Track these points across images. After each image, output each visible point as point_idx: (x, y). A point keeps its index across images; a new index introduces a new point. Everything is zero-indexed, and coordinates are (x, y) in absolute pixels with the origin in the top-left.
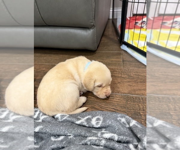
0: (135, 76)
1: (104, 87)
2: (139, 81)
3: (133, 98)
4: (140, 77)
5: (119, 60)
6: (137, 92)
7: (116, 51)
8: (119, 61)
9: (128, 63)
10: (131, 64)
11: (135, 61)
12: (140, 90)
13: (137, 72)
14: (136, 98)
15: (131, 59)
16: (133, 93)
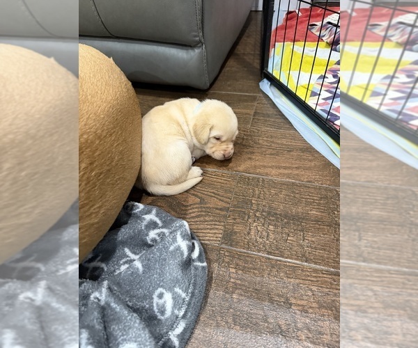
0: (265, 143)
1: (224, 142)
2: (269, 151)
3: (249, 179)
4: (273, 145)
5: (248, 111)
6: (258, 171)
7: (247, 92)
8: (246, 114)
9: (262, 118)
10: (266, 121)
11: (276, 115)
12: (265, 167)
13: (272, 137)
14: (253, 179)
15: (271, 111)
16: (252, 171)
